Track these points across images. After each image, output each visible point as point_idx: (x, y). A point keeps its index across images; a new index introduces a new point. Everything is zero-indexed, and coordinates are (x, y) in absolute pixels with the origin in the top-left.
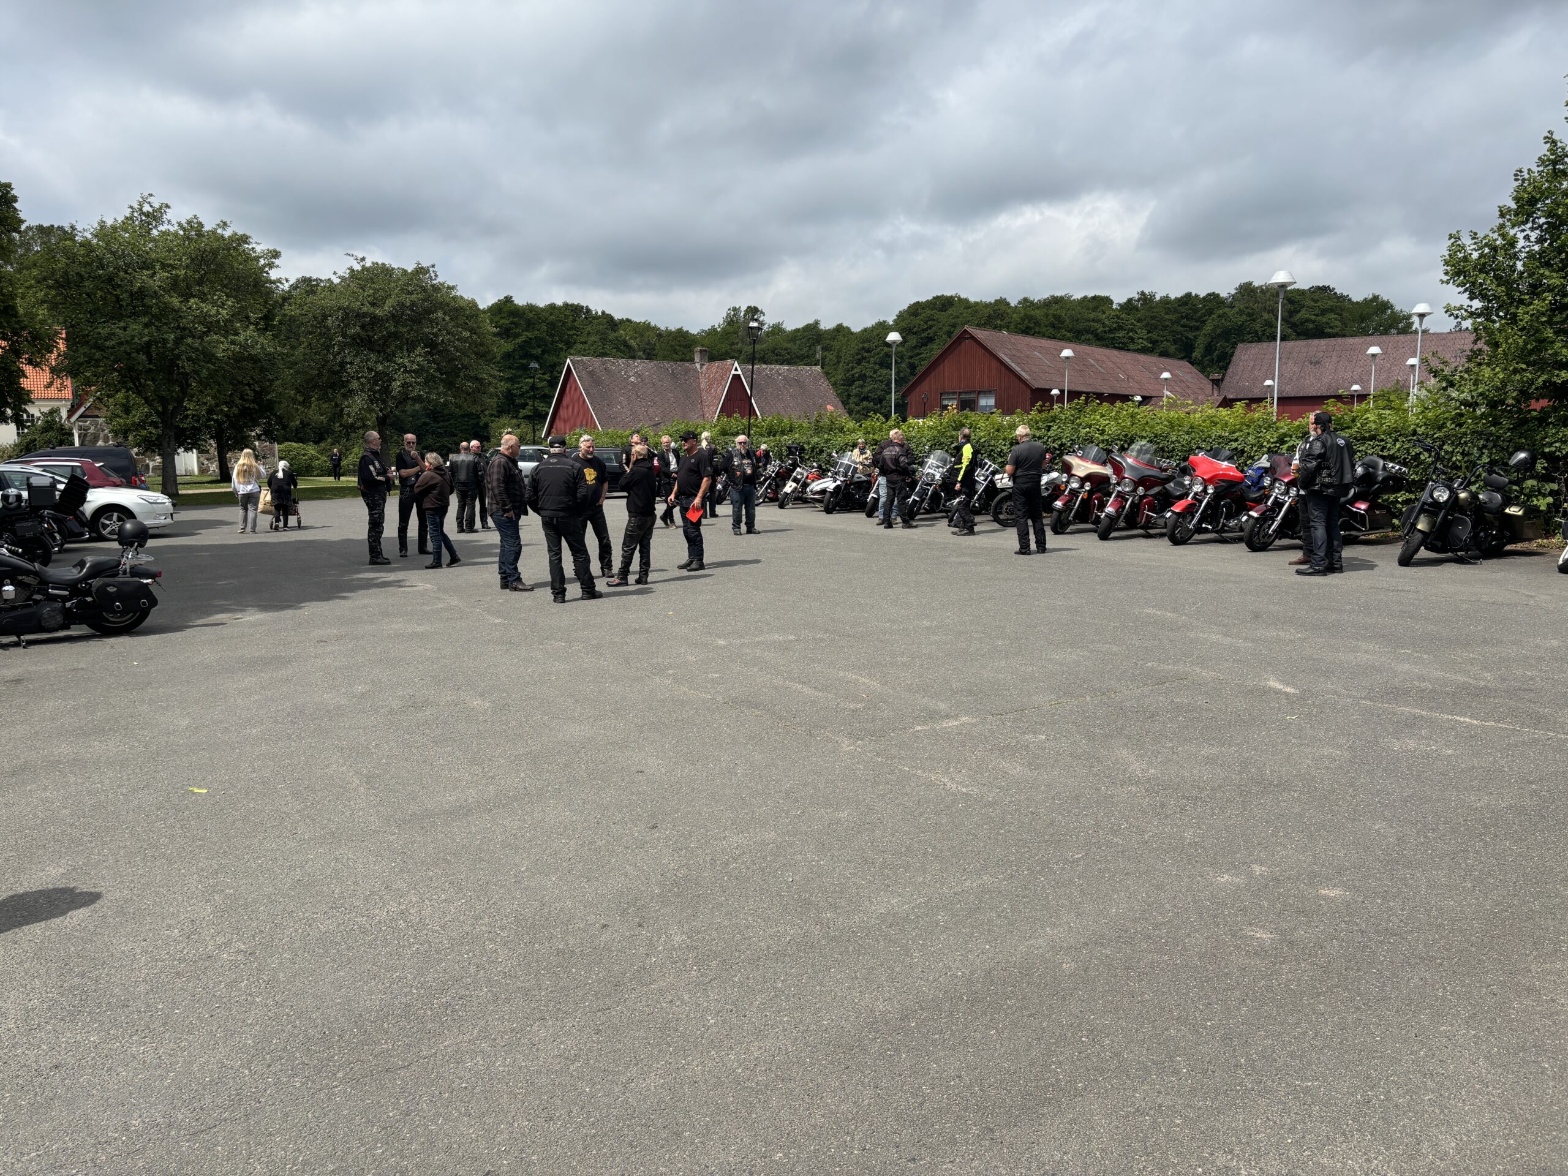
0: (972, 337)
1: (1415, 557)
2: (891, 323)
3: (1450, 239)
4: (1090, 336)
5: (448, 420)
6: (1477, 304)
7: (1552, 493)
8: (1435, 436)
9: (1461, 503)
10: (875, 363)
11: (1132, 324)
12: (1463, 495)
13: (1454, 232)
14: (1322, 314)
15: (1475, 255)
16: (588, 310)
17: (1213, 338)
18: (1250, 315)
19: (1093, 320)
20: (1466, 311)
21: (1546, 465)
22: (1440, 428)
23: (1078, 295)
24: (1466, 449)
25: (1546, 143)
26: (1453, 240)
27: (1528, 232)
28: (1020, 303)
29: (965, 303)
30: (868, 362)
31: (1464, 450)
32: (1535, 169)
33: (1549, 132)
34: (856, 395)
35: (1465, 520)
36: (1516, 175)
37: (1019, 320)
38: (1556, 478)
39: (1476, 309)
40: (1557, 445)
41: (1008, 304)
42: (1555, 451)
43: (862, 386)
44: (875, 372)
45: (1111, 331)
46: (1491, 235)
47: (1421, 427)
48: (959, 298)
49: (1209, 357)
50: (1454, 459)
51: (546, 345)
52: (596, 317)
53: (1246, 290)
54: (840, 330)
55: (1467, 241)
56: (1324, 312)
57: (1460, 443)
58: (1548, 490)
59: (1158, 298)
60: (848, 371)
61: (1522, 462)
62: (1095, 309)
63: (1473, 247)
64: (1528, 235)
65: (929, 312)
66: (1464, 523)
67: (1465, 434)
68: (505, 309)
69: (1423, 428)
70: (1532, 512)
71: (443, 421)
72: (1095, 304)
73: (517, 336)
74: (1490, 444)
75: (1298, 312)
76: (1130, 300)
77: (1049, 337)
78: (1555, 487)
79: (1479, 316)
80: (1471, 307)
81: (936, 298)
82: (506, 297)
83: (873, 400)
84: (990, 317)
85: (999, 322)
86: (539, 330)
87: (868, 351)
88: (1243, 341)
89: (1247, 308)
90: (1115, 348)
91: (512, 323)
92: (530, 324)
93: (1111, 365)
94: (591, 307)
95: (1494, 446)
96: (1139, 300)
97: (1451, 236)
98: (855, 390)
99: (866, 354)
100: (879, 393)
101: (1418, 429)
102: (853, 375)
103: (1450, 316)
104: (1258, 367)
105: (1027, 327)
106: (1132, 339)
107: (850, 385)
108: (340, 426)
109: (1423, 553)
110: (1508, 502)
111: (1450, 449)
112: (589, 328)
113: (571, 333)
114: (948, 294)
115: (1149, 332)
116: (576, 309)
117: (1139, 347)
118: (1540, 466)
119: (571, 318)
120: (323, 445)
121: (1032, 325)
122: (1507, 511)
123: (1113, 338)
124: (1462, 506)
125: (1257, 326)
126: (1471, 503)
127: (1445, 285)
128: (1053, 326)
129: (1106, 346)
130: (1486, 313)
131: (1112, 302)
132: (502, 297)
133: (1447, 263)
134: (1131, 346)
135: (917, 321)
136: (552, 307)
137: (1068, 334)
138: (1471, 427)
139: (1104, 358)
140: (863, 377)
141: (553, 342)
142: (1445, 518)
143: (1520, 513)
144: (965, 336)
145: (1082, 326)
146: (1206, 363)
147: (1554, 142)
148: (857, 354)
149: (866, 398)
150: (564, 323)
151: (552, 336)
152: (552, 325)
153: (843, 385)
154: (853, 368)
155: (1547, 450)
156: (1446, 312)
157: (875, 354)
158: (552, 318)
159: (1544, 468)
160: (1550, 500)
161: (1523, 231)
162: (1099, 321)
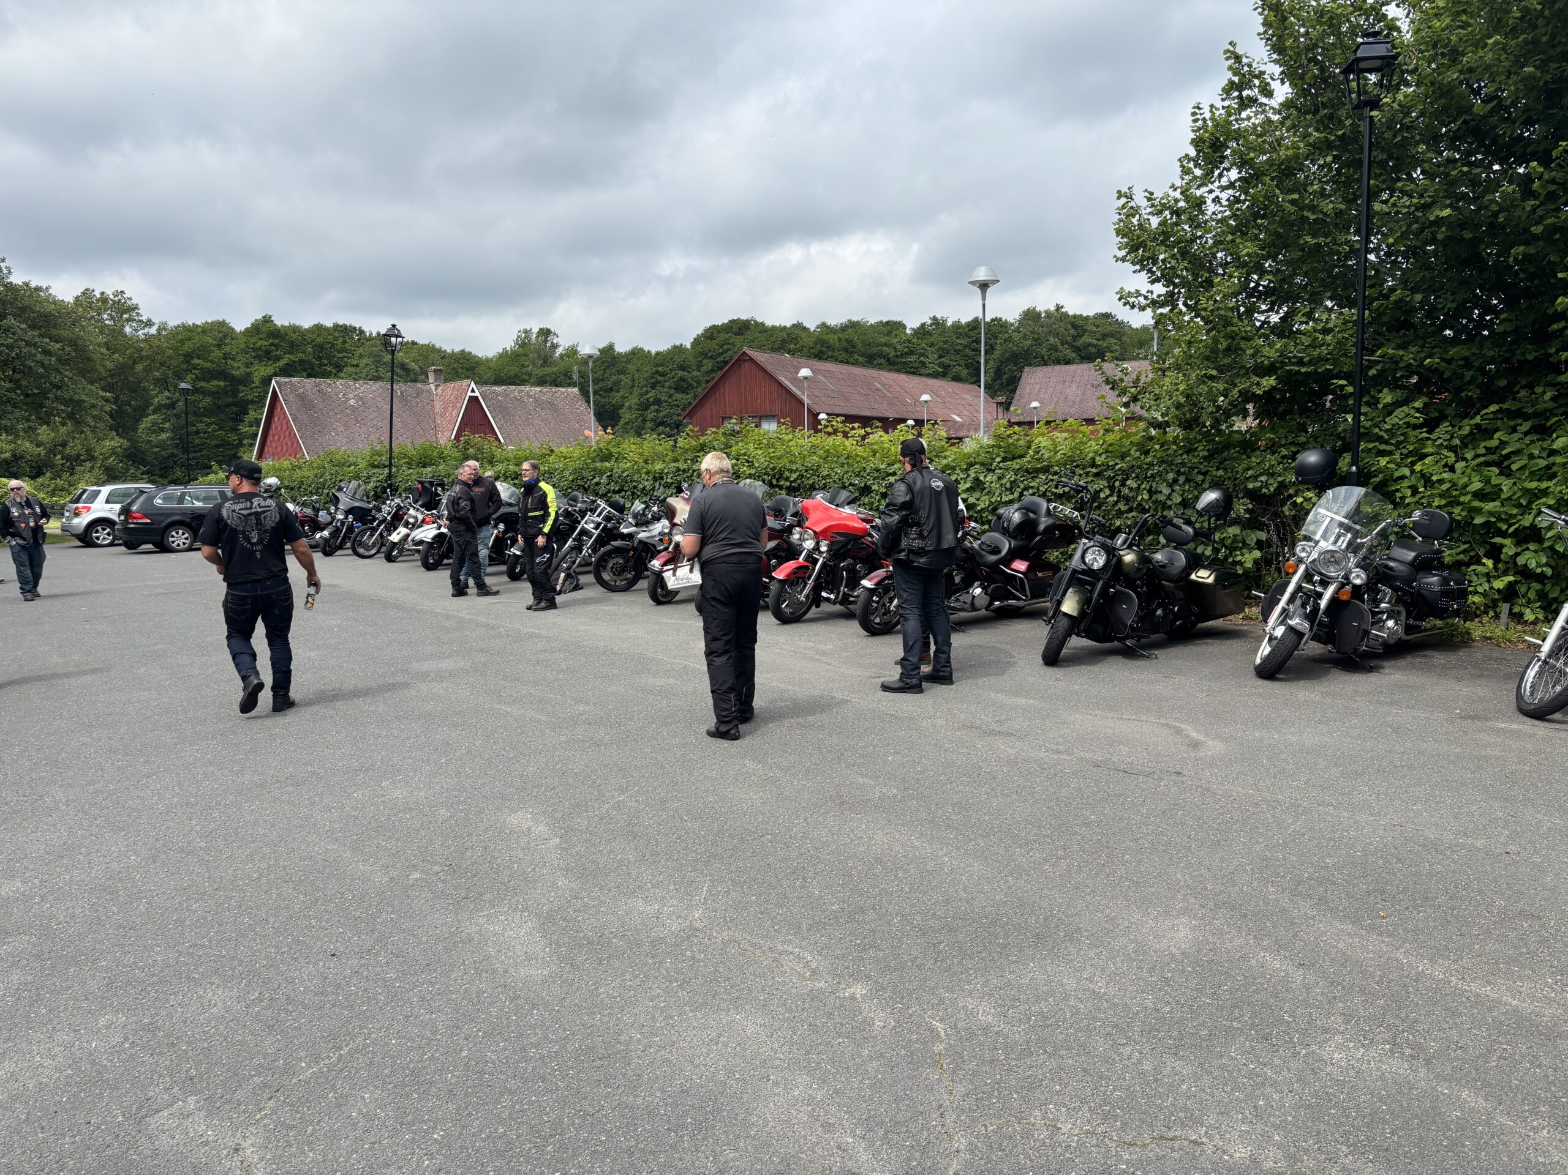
0: (751, 360)
1: (1064, 651)
2: (689, 347)
3: (1119, 198)
4: (882, 361)
5: (200, 451)
6: (1159, 289)
7: (1260, 545)
8: (1117, 467)
9: (1126, 570)
10: (670, 387)
11: (923, 348)
12: (1129, 558)
13: (1124, 190)
14: (1103, 339)
15: (1155, 221)
16: (362, 332)
17: (1002, 362)
18: (1035, 340)
19: (885, 345)
20: (1146, 298)
21: (1250, 506)
22: (1123, 457)
23: (872, 320)
24: (1154, 485)
25: (1227, 59)
26: (1123, 200)
27: (1217, 193)
28: (818, 327)
29: (761, 327)
30: (663, 386)
31: (1151, 486)
32: (1219, 104)
33: (1230, 43)
34: (652, 420)
35: (1129, 595)
36: (1194, 114)
37: (811, 344)
38: (1264, 524)
39: (1159, 296)
40: (1263, 478)
41: (805, 329)
42: (1261, 487)
43: (657, 411)
44: (670, 396)
45: (902, 356)
46: (1171, 192)
47: (1100, 455)
48: (755, 322)
49: (999, 381)
50: (1140, 498)
51: (313, 369)
52: (371, 338)
53: (1031, 316)
54: (637, 354)
55: (1140, 200)
56: (1105, 336)
57: (1146, 477)
58: (1255, 540)
59: (949, 323)
60: (642, 395)
61: (1211, 506)
62: (889, 333)
63: (1149, 210)
64: (1217, 197)
65: (723, 336)
66: (1127, 599)
67: (1151, 464)
68: (264, 330)
69: (1104, 456)
70: (1227, 576)
71: (195, 452)
72: (889, 328)
73: (278, 358)
74: (1182, 479)
75: (1081, 336)
76: (923, 325)
77: (841, 362)
78: (1263, 536)
79: (1162, 305)
80: (1152, 292)
81: (732, 322)
82: (264, 317)
83: (669, 425)
84: (783, 341)
85: (792, 346)
86: (304, 352)
87: (663, 375)
88: (1030, 365)
89: (1032, 332)
90: (907, 372)
91: (272, 344)
92: (293, 346)
93: (898, 389)
94: (363, 328)
95: (1188, 480)
96: (931, 325)
97: (1120, 195)
98: (650, 415)
99: (660, 378)
100: (675, 417)
101: (1098, 458)
102: (648, 400)
103: (1125, 304)
104: (1043, 391)
105: (820, 352)
106: (923, 363)
107: (646, 410)
108: (63, 458)
109: (1076, 642)
110: (1195, 562)
111: (1135, 485)
112: (361, 351)
113: (341, 355)
114: (744, 317)
115: (941, 357)
116: (345, 331)
117: (930, 371)
118: (1241, 508)
119: (341, 340)
120: (40, 480)
121: (824, 349)
122: (1193, 577)
123: (905, 363)
124: (1128, 574)
125: (1044, 351)
126: (1139, 570)
127: (1120, 262)
128: (846, 350)
129: (898, 371)
130: (1170, 299)
131: (905, 327)
132: (259, 317)
133: (1118, 232)
134: (923, 371)
135: (713, 345)
136: (319, 328)
137: (861, 359)
138: (1159, 455)
139: (891, 382)
140: (658, 402)
141: (320, 365)
142: (1104, 592)
143: (1211, 580)
144: (744, 358)
145: (874, 350)
146: (996, 387)
147: (1238, 58)
148: (652, 378)
149: (662, 423)
150: (333, 345)
151: (319, 358)
152: (320, 347)
153: (638, 409)
154: (647, 392)
155: (1250, 486)
156: (1120, 299)
157: (670, 379)
158: (320, 340)
159: (1247, 511)
160: (1257, 554)
161: (1211, 191)
162: (890, 345)
